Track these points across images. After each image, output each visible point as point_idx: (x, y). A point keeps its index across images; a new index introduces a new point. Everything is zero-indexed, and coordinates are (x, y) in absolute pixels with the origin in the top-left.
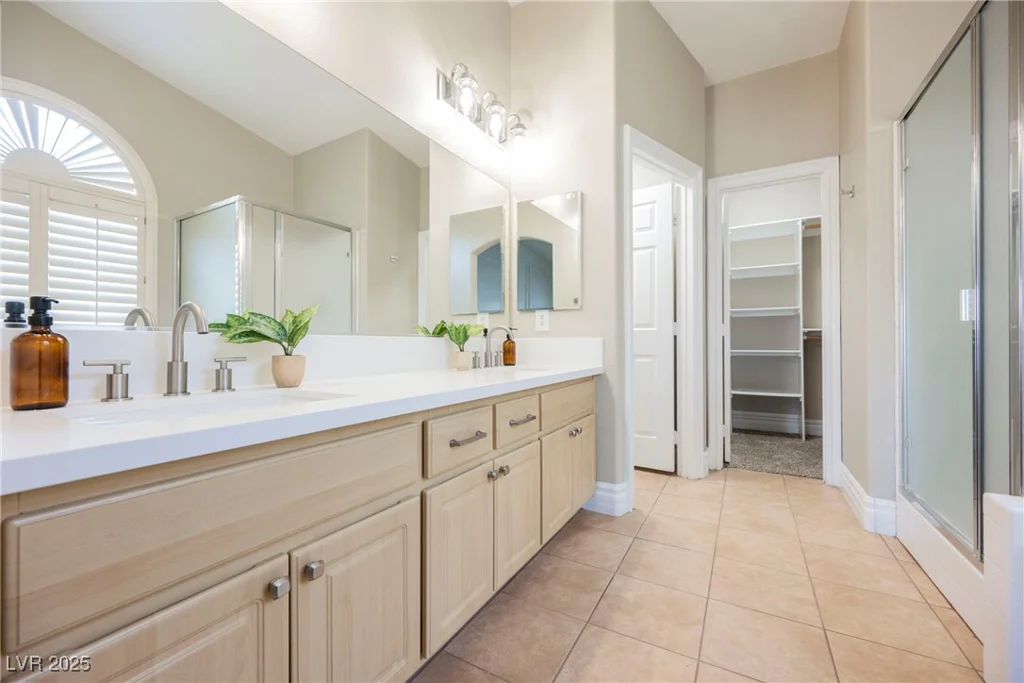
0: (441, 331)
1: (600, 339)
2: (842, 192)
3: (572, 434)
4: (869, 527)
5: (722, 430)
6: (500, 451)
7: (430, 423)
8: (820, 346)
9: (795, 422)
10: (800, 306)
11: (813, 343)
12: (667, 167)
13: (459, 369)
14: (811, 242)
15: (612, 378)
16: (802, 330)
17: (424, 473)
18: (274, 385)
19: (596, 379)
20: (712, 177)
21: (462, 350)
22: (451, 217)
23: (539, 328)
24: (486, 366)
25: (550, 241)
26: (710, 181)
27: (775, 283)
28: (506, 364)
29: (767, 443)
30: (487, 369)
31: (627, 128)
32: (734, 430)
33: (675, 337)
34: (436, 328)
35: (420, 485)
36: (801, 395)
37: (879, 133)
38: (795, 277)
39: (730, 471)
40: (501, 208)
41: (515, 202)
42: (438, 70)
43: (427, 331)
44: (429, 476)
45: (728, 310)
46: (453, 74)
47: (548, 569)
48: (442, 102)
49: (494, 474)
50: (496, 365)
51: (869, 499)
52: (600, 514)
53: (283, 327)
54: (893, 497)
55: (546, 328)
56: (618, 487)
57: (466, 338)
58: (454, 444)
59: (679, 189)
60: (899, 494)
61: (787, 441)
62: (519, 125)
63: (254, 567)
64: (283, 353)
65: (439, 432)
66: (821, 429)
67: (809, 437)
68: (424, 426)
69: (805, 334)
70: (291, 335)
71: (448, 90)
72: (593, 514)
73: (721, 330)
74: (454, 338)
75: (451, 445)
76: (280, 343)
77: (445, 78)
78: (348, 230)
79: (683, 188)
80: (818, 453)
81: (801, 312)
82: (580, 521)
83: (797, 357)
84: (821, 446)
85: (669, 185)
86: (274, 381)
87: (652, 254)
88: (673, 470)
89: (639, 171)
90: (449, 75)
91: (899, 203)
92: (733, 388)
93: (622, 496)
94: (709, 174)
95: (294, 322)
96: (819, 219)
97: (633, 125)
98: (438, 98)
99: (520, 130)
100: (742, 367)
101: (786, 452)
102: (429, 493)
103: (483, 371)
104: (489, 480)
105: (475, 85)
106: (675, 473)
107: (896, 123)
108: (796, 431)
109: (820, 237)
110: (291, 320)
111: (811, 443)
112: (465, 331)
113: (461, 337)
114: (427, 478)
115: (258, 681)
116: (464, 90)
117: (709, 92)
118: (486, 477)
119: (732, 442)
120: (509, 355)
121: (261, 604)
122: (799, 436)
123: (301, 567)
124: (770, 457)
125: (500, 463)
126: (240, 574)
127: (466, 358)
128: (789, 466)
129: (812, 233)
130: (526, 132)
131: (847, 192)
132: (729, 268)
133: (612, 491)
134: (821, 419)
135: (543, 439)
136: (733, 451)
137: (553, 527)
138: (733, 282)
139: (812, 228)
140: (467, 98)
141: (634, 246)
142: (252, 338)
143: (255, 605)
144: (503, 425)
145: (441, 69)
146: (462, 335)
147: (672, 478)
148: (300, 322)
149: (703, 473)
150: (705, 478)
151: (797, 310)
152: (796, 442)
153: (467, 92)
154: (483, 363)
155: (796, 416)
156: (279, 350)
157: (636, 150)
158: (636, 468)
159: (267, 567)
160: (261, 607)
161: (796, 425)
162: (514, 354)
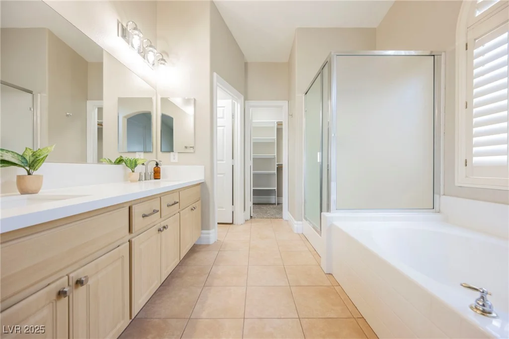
0: (120, 161)
1: (203, 166)
2: (289, 115)
3: (192, 209)
4: (295, 232)
5: (249, 204)
6: (163, 219)
7: (133, 206)
8: (282, 170)
9: (273, 199)
10: (276, 154)
11: (280, 168)
12: (229, 92)
13: (132, 181)
14: (279, 131)
15: (208, 184)
16: (276, 163)
17: (130, 230)
18: (19, 193)
19: (202, 185)
20: (248, 100)
21: (133, 172)
22: (119, 98)
23: (172, 160)
24: (145, 179)
25: (172, 116)
26: (246, 102)
27: (268, 144)
28: (155, 179)
29: (264, 207)
30: (145, 181)
31: (215, 74)
32: (254, 204)
33: (233, 166)
34: (117, 159)
35: (129, 237)
36: (276, 188)
37: (299, 96)
38: (274, 143)
39: (253, 219)
40: (151, 99)
41: (159, 97)
42: (118, 20)
43: (111, 161)
44: (133, 232)
45: (252, 155)
46: (127, 25)
47: (182, 272)
48: (120, 39)
49: (162, 229)
50: (150, 179)
51: (296, 222)
52: (203, 245)
53: (25, 158)
54: (302, 221)
55: (176, 161)
56: (211, 231)
57: (136, 165)
58: (144, 216)
59: (234, 103)
60: (303, 219)
61: (271, 206)
62: (162, 59)
63: (49, 285)
64: (27, 174)
65: (137, 211)
66: (282, 201)
67: (278, 204)
68: (130, 208)
69: (277, 165)
70: (32, 163)
71: (124, 33)
72: (200, 245)
73: (249, 163)
74: (129, 165)
75: (143, 217)
76: (24, 167)
77: (122, 26)
78: (31, 92)
79: (236, 103)
80: (281, 209)
81: (276, 156)
82: (194, 249)
83: (274, 174)
84: (282, 207)
85: (230, 101)
86: (17, 190)
87: (223, 129)
88: (231, 222)
89: (220, 93)
90: (125, 25)
91: (304, 120)
92: (253, 187)
93: (213, 235)
94: (246, 99)
95: (33, 155)
96: (282, 122)
97: (217, 73)
98: (118, 35)
99: (163, 62)
100: (257, 177)
101: (271, 210)
102: (133, 240)
103: (143, 183)
104: (159, 233)
105: (141, 35)
106: (232, 223)
107: (304, 95)
108: (274, 202)
109: (282, 129)
110: (31, 154)
111: (279, 206)
112: (136, 162)
113: (133, 165)
114: (132, 233)
115: (53, 338)
116: (135, 36)
117: (246, 64)
118: (157, 232)
119: (253, 209)
120: (157, 175)
121: (54, 302)
122: (275, 204)
123: (75, 281)
124: (266, 213)
125: (163, 224)
126: (42, 289)
127: (136, 175)
128: (272, 215)
129: (280, 127)
130: (166, 63)
131: (291, 115)
132: (252, 138)
133: (209, 234)
134: (282, 197)
135: (181, 212)
136: (253, 212)
137: (184, 252)
138: (254, 143)
139: (280, 124)
140: (136, 40)
141: (218, 125)
142: (4, 165)
143: (51, 304)
144: (164, 206)
145: (120, 20)
146: (133, 163)
147: (231, 226)
148: (40, 155)
149: (243, 221)
150: (244, 223)
151: (275, 156)
152: (274, 206)
153: (136, 38)
154: (144, 179)
155: (274, 197)
156: (22, 172)
157: (218, 84)
158: (218, 223)
159: (58, 283)
160: (54, 303)
161: (274, 200)
162: (160, 173)
